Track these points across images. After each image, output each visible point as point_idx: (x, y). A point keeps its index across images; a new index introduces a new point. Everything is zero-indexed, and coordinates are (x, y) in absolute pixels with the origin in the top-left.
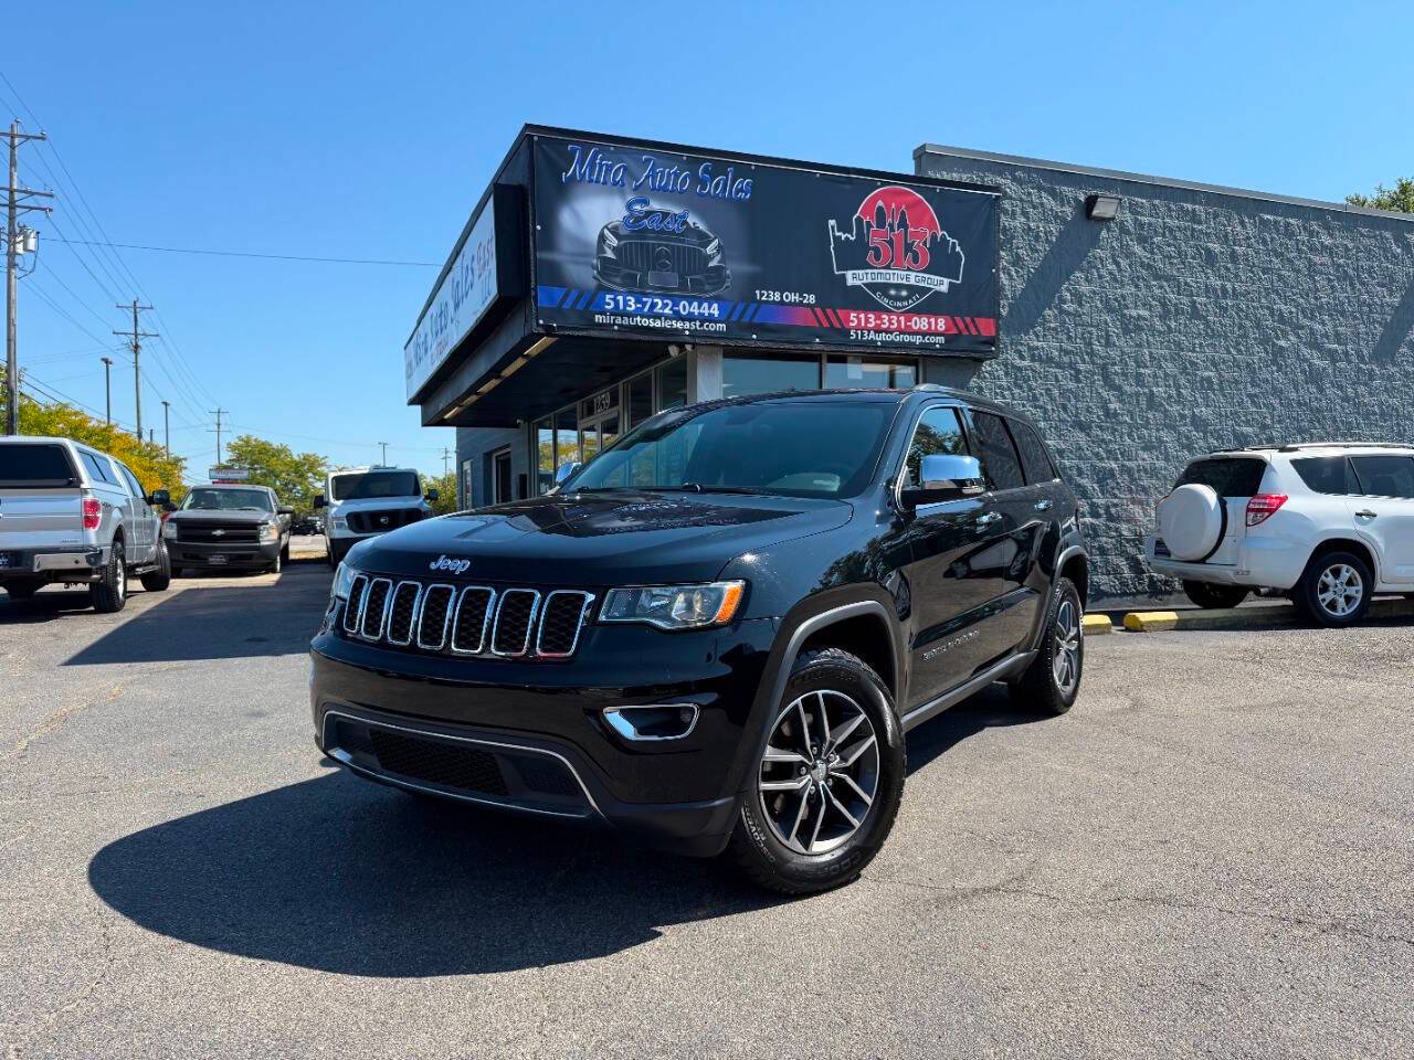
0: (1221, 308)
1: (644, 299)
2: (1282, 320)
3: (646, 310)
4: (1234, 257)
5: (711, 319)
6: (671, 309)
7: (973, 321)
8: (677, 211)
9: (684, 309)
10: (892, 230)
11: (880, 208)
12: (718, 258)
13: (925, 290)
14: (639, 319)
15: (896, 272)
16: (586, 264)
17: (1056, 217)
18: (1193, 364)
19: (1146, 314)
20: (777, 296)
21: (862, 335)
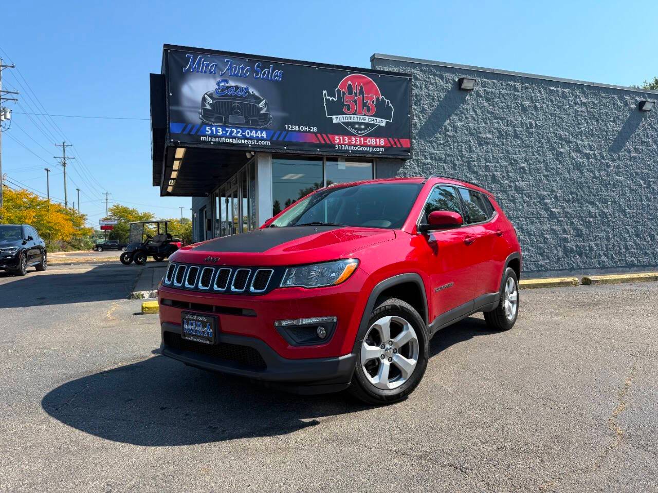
0: (529, 133)
1: (227, 129)
2: (561, 139)
3: (228, 134)
4: (536, 108)
5: (262, 139)
6: (241, 134)
7: (398, 140)
8: (244, 86)
9: (248, 134)
10: (356, 96)
11: (350, 85)
12: (265, 109)
13: (372, 125)
14: (224, 139)
15: (359, 116)
16: (196, 112)
17: (443, 89)
18: (515, 160)
19: (491, 136)
20: (297, 128)
21: (342, 147)
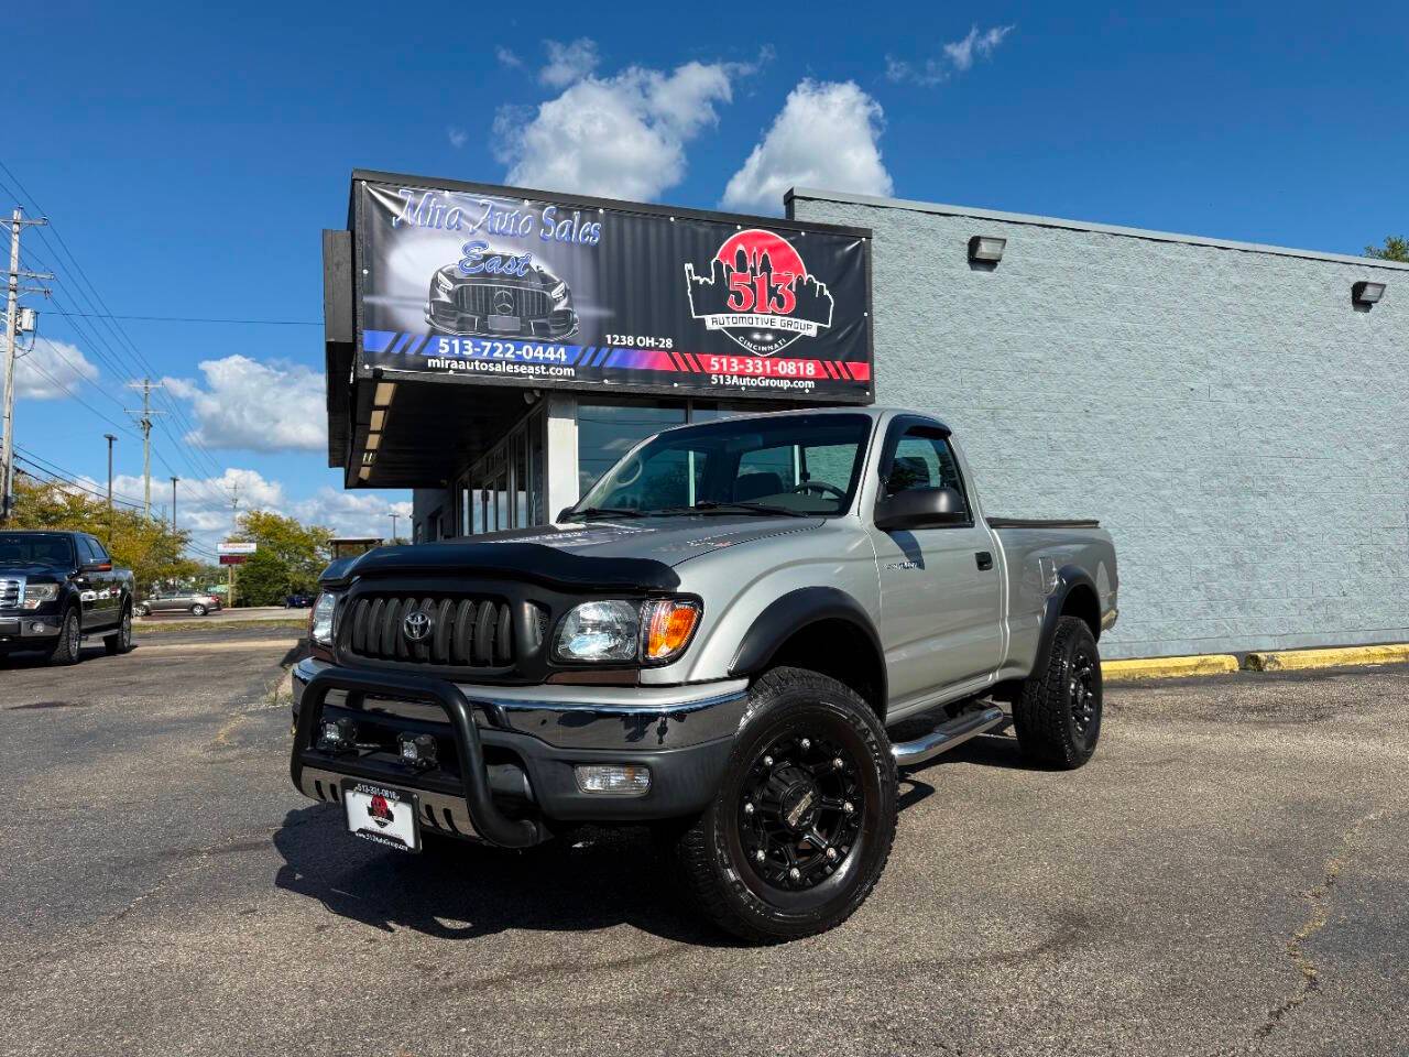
1: (484, 343)
2: (1191, 361)
3: (485, 353)
5: (558, 364)
6: (514, 353)
7: (845, 366)
8: (519, 254)
9: (527, 350)
10: (754, 273)
11: (741, 252)
12: (565, 301)
14: (477, 363)
15: (759, 316)
16: (418, 308)
21: (725, 380)
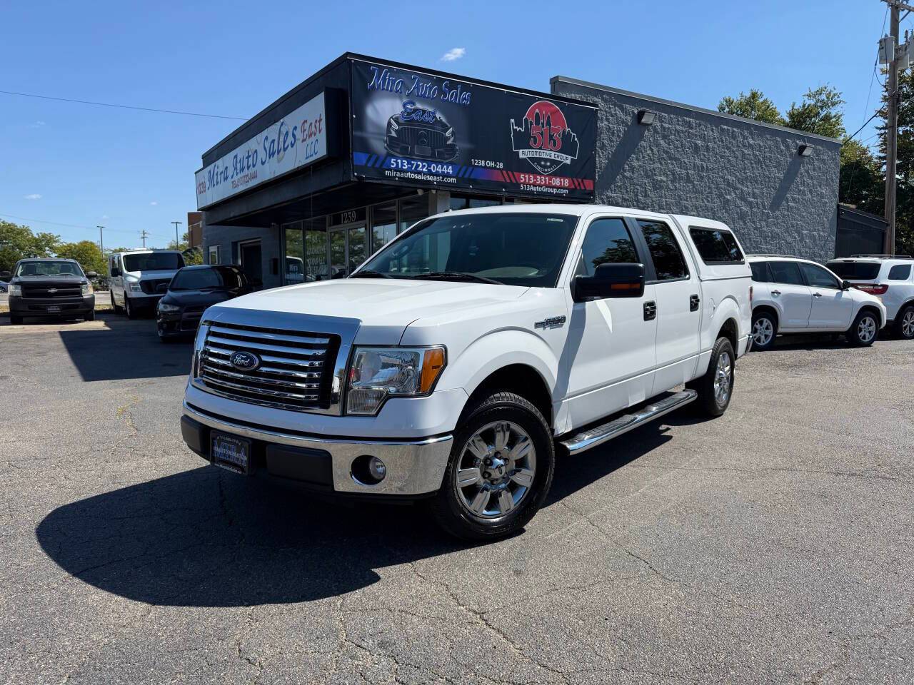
0: (700, 177)
2: (729, 185)
3: (413, 169)
4: (707, 147)
5: (448, 175)
6: (427, 169)
7: (582, 181)
8: (430, 110)
10: (543, 127)
11: (537, 113)
13: (558, 163)
14: (409, 174)
15: (545, 151)
16: (381, 139)
17: (623, 122)
18: (686, 207)
19: (665, 179)
20: (482, 163)
21: (527, 188)
